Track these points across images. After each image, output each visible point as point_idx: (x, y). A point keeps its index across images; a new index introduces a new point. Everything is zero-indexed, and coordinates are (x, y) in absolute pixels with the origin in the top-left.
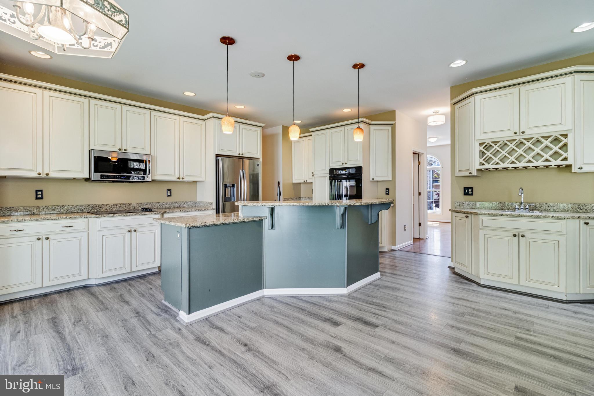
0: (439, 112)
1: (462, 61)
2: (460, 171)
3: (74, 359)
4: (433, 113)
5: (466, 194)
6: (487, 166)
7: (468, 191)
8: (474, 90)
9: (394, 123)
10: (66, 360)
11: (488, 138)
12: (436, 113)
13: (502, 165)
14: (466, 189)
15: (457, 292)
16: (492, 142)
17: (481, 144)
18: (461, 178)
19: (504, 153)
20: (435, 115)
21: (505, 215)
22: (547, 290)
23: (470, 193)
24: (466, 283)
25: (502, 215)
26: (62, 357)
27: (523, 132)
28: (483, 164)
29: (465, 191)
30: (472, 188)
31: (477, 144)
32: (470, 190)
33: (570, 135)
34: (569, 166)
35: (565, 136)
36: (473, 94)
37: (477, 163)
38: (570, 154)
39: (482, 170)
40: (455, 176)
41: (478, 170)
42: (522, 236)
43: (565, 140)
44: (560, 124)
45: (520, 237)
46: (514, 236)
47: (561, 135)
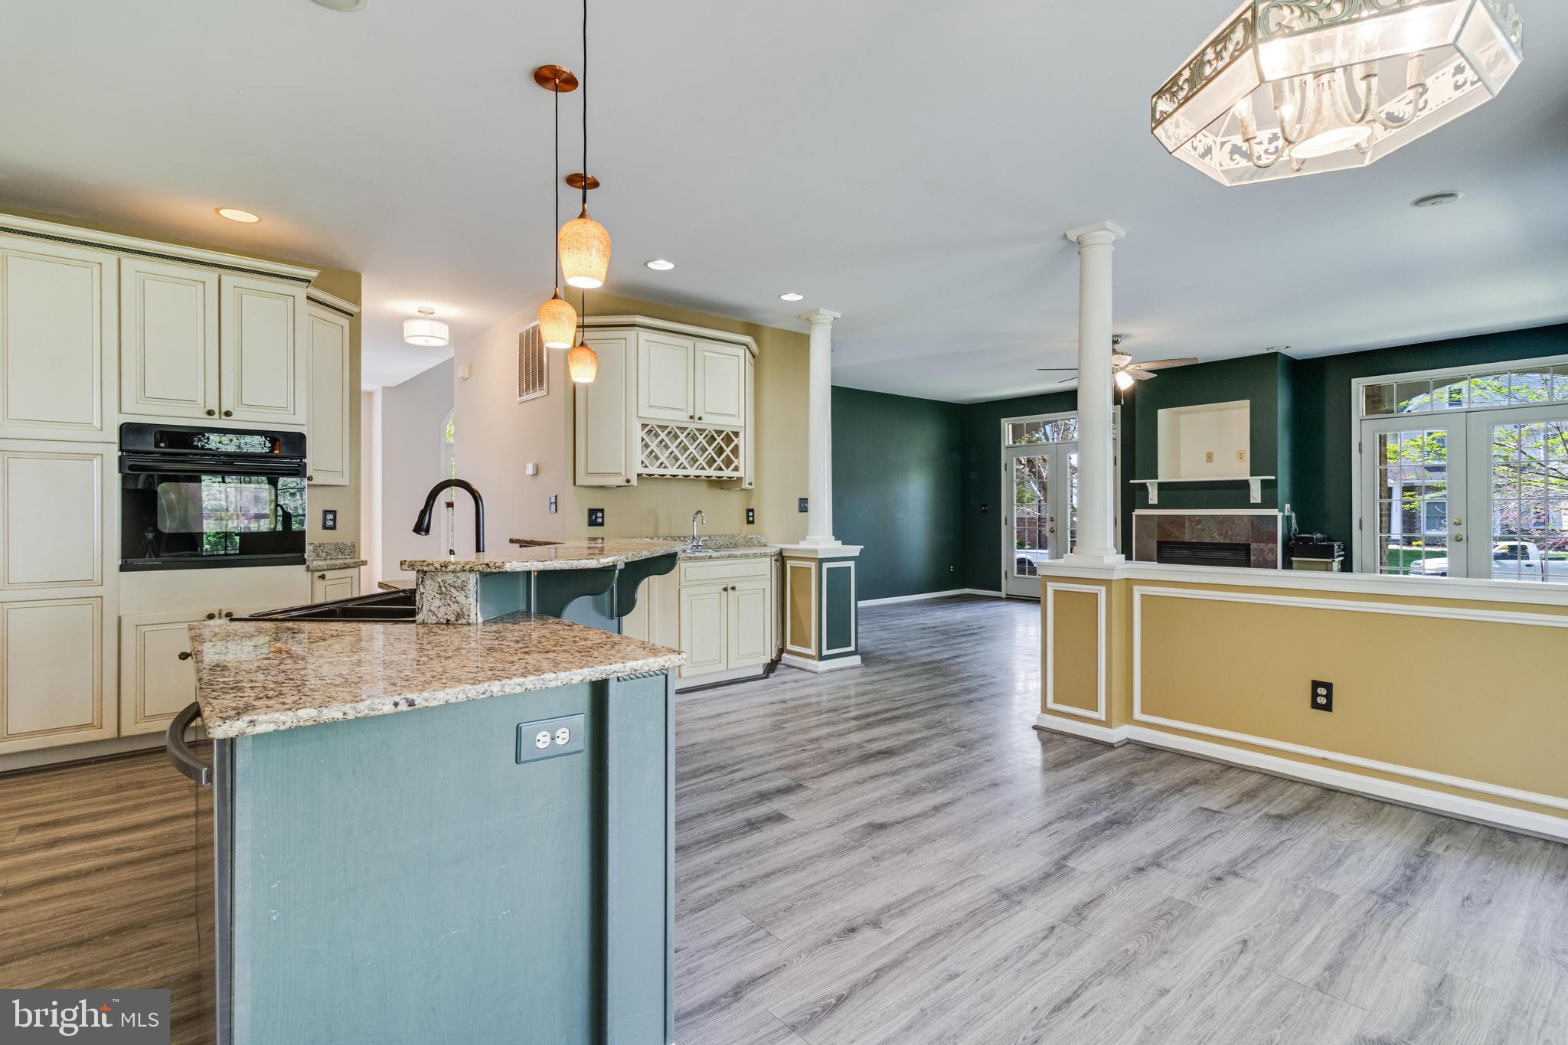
0: (433, 313)
1: (668, 263)
2: (588, 474)
3: (1369, 912)
4: (419, 311)
5: (592, 523)
6: (651, 469)
7: (597, 517)
8: (639, 319)
9: (358, 310)
10: (1383, 922)
11: (654, 416)
12: (427, 315)
13: (670, 471)
14: (592, 512)
16: (677, 427)
17: (644, 426)
18: (596, 490)
19: (672, 448)
20: (424, 318)
21: (714, 557)
22: (755, 665)
23: (600, 520)
25: (710, 557)
26: (1383, 933)
27: (700, 419)
28: (646, 466)
29: (590, 516)
31: (637, 425)
32: (599, 515)
33: (741, 435)
34: (740, 479)
35: (736, 434)
36: (634, 325)
37: (636, 464)
38: (739, 462)
39: (644, 475)
40: (577, 484)
41: (639, 475)
42: (733, 588)
43: (736, 441)
44: (734, 416)
45: (730, 591)
46: (725, 589)
47: (733, 432)
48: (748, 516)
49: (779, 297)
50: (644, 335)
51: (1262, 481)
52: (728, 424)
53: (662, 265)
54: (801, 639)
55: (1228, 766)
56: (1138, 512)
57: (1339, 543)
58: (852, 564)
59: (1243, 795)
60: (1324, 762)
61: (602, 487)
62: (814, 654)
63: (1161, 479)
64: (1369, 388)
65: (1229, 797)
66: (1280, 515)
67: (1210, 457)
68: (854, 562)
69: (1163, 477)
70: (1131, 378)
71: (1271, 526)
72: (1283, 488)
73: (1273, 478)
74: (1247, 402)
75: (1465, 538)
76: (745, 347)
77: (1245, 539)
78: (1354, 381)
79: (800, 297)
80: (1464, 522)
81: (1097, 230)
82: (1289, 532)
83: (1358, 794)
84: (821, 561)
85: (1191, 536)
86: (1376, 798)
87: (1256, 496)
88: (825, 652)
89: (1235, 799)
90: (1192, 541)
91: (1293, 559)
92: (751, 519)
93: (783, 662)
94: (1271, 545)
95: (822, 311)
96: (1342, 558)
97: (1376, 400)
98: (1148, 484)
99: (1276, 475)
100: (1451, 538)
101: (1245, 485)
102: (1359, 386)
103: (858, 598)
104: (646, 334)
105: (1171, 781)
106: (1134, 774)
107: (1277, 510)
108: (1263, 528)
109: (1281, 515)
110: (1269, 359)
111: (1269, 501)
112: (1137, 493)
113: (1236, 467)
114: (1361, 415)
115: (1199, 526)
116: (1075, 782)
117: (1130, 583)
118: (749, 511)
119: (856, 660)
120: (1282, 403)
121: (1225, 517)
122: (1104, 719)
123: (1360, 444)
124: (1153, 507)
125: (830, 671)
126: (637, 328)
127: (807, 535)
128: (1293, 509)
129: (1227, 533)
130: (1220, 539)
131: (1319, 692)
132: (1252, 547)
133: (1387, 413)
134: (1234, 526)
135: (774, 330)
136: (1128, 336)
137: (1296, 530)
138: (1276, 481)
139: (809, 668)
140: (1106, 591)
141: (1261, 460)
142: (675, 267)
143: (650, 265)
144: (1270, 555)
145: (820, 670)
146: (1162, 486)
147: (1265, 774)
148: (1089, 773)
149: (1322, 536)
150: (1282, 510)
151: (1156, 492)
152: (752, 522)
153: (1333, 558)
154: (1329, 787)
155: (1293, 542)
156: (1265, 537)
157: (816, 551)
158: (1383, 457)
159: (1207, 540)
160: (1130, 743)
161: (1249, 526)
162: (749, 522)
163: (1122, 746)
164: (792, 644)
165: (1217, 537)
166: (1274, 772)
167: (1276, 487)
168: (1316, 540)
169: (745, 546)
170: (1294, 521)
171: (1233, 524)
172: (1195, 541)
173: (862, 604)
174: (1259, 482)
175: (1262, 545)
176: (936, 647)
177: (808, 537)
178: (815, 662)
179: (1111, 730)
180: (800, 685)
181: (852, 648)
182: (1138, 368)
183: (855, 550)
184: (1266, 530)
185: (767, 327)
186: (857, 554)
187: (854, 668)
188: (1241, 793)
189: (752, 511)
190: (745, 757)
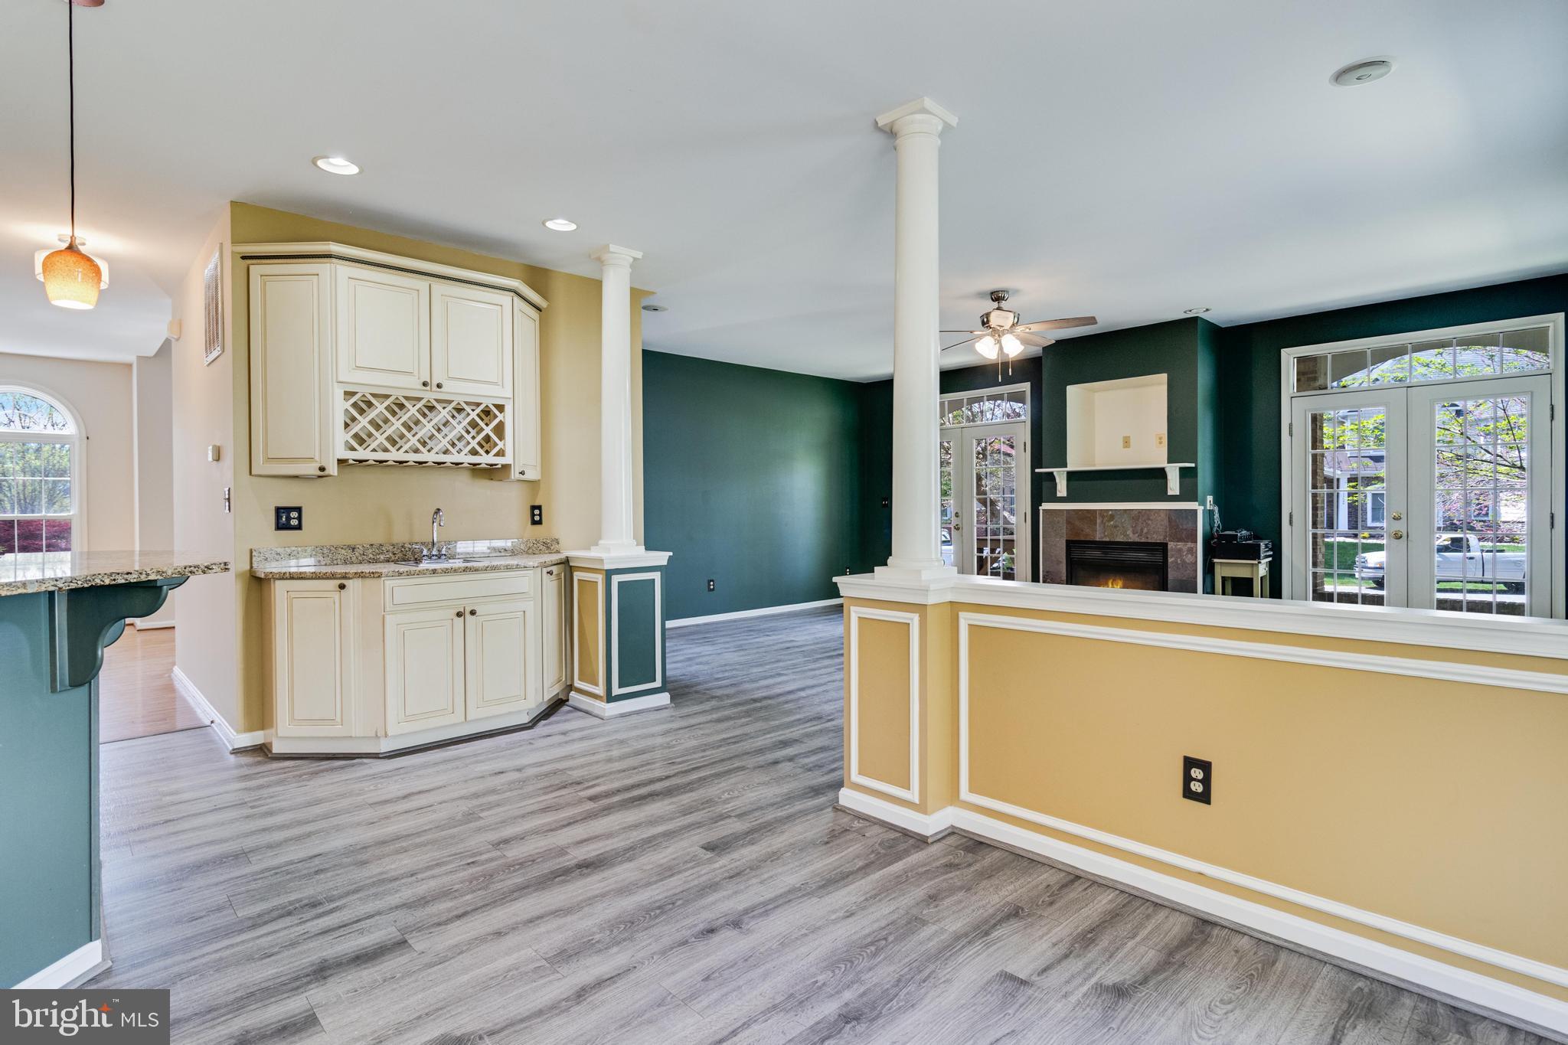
0: (83, 244)
1: (348, 163)
2: (270, 460)
5: (281, 526)
6: (361, 454)
7: (289, 518)
8: (335, 247)
11: (367, 382)
13: (394, 455)
14: (281, 512)
15: (372, 788)
16: (373, 394)
17: (349, 394)
18: (269, 480)
19: (396, 425)
21: (440, 571)
22: (510, 713)
23: (294, 522)
24: (342, 768)
25: (434, 571)
27: (439, 386)
28: (353, 449)
29: (278, 517)
30: (299, 510)
31: (339, 393)
32: (294, 514)
33: (508, 409)
34: (506, 467)
35: (501, 408)
36: (329, 256)
37: (338, 445)
38: (507, 444)
39: (351, 462)
40: (253, 473)
41: (341, 462)
42: (473, 613)
43: (500, 417)
44: (495, 384)
45: (468, 615)
46: (459, 615)
47: (495, 406)
48: (533, 515)
49: (544, 224)
50: (344, 270)
51: (1181, 469)
52: (488, 395)
53: (340, 166)
54: (589, 677)
55: (1074, 877)
56: (1045, 506)
57: (1266, 542)
58: (657, 576)
59: (1075, 941)
60: (1199, 878)
61: (296, 477)
62: (602, 695)
63: (1070, 468)
64: (1301, 360)
65: (1055, 945)
66: (1200, 510)
67: (1127, 442)
68: (659, 573)
69: (1073, 465)
70: (1018, 342)
71: (1190, 523)
72: (1205, 477)
73: (1193, 465)
74: (1164, 377)
75: (1405, 535)
76: (512, 294)
77: (1162, 537)
78: (1284, 352)
79: (573, 227)
80: (1404, 517)
81: (912, 114)
82: (1212, 528)
83: (1244, 930)
84: (609, 574)
85: (1103, 535)
86: (1267, 939)
87: (1174, 486)
88: (616, 691)
89: (1061, 949)
90: (1104, 540)
91: (1216, 560)
92: (537, 518)
93: (570, 702)
94: (1190, 545)
95: (612, 248)
96: (1270, 559)
97: (1310, 376)
98: (1055, 474)
99: (1195, 462)
100: (1390, 536)
101: (1160, 474)
102: (1290, 357)
103: (666, 617)
104: (345, 268)
105: (981, 911)
106: (933, 898)
107: (1197, 503)
108: (1182, 525)
109: (1203, 509)
110: (1188, 325)
111: (1189, 492)
112: (1044, 483)
113: (1152, 452)
114: (1291, 391)
115: (1112, 523)
116: (835, 922)
117: (955, 608)
118: (533, 508)
119: (664, 698)
120: (1203, 377)
121: (1140, 511)
122: (917, 801)
123: (1291, 425)
124: (1062, 500)
125: (623, 716)
126: (334, 260)
127: (600, 538)
128: (1216, 502)
129: (1142, 530)
130: (1133, 538)
131: (1193, 775)
132: (1169, 547)
133: (1320, 389)
134: (1150, 522)
135: (570, 276)
136: (1016, 291)
137: (1219, 527)
138: (1195, 469)
139: (596, 712)
140: (920, 621)
141: (1179, 444)
142: (360, 172)
143: (320, 163)
144: (1190, 556)
145: (608, 714)
146: (1071, 476)
147: (1122, 892)
148: (866, 899)
149: (1248, 533)
150: (1203, 503)
151: (1064, 483)
152: (540, 522)
153: (1259, 559)
154: (1206, 917)
155: (1216, 540)
156: (1184, 536)
157: (601, 561)
158: (1316, 441)
159: (1120, 539)
160: (953, 833)
161: (1166, 522)
162: (534, 523)
163: (939, 840)
164: (580, 679)
165: (1131, 535)
166: (1134, 888)
167: (1196, 476)
168: (1241, 538)
169: (527, 553)
170: (1217, 516)
171: (1149, 519)
172: (1108, 540)
173: (669, 624)
174: (1178, 470)
175: (1180, 545)
176: (786, 675)
177: (600, 542)
178: (603, 705)
179: (924, 816)
180: (570, 738)
181: (658, 684)
182: (1028, 330)
183: (662, 558)
184: (1185, 527)
185: (560, 272)
186: (665, 563)
187: (658, 709)
188: (1075, 934)
189: (539, 508)
190: (367, 882)
